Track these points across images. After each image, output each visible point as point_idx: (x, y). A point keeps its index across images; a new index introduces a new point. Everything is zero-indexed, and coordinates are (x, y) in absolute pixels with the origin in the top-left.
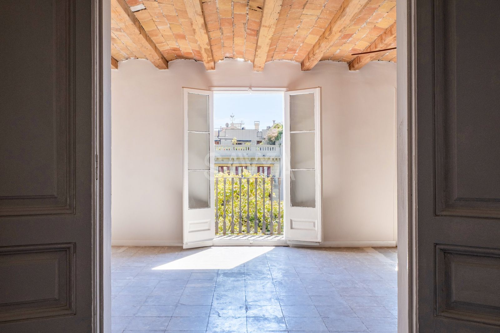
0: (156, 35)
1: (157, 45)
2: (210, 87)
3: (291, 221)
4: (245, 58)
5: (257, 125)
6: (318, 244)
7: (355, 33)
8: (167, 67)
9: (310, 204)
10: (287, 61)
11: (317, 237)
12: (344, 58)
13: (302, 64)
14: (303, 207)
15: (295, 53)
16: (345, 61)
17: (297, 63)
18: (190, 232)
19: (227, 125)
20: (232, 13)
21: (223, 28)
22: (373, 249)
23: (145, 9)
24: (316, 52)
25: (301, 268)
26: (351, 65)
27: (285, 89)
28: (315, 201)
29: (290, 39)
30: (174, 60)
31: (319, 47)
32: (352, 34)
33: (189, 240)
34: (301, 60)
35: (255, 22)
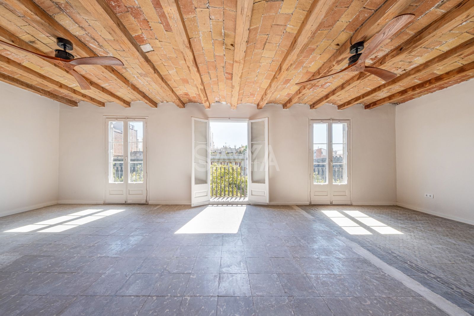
0: (170, 80)
1: (173, 89)
2: (207, 118)
3: (252, 191)
4: (226, 102)
5: (235, 146)
6: (267, 204)
7: (292, 79)
8: (184, 107)
9: (262, 181)
10: (249, 104)
11: (266, 200)
12: (281, 102)
13: (258, 105)
14: (258, 183)
15: (254, 97)
16: (281, 103)
17: (255, 105)
18: (195, 197)
19: (224, 146)
20: (215, 56)
21: (210, 72)
22: (297, 207)
23: (153, 50)
24: (268, 92)
25: (259, 223)
26: (285, 106)
27: (248, 119)
28: (265, 180)
29: (252, 84)
30: (188, 103)
31: (270, 87)
32: (290, 80)
33: (195, 201)
34: (257, 103)
35: (230, 64)
